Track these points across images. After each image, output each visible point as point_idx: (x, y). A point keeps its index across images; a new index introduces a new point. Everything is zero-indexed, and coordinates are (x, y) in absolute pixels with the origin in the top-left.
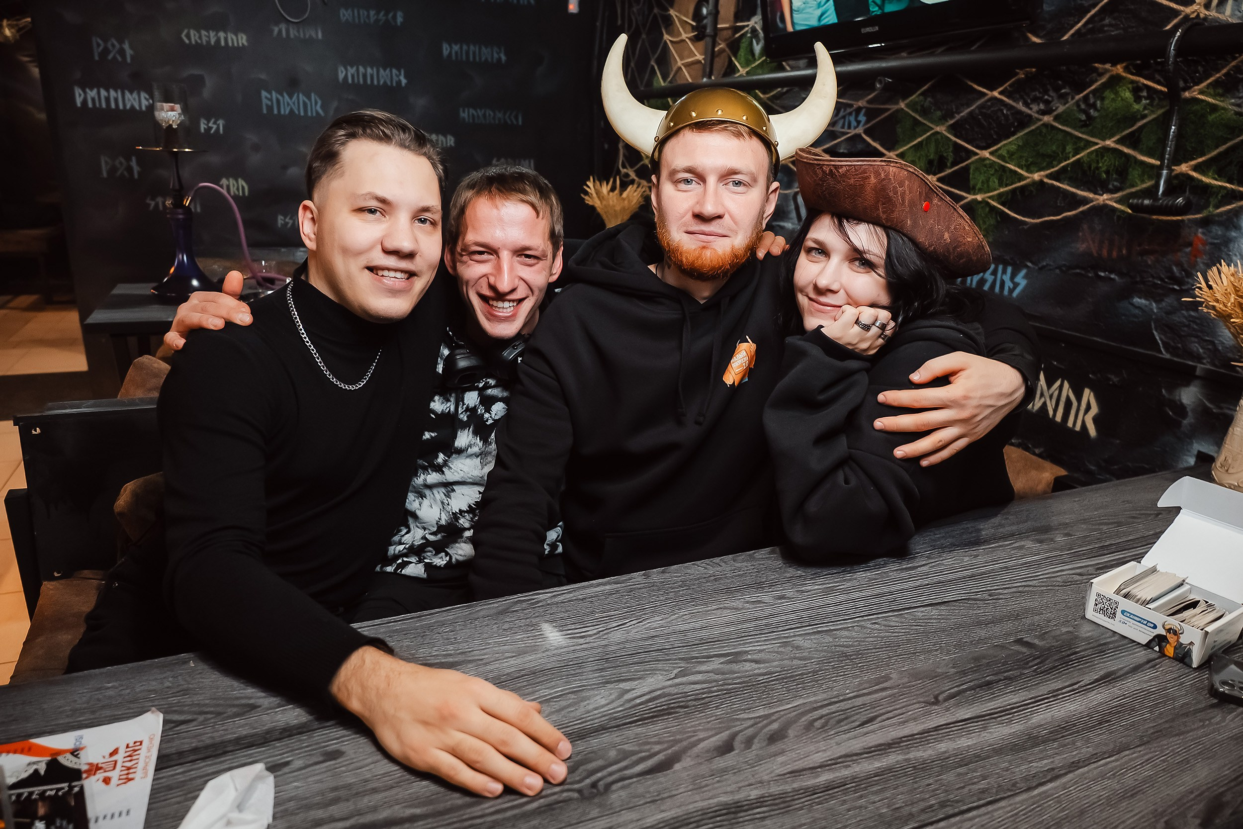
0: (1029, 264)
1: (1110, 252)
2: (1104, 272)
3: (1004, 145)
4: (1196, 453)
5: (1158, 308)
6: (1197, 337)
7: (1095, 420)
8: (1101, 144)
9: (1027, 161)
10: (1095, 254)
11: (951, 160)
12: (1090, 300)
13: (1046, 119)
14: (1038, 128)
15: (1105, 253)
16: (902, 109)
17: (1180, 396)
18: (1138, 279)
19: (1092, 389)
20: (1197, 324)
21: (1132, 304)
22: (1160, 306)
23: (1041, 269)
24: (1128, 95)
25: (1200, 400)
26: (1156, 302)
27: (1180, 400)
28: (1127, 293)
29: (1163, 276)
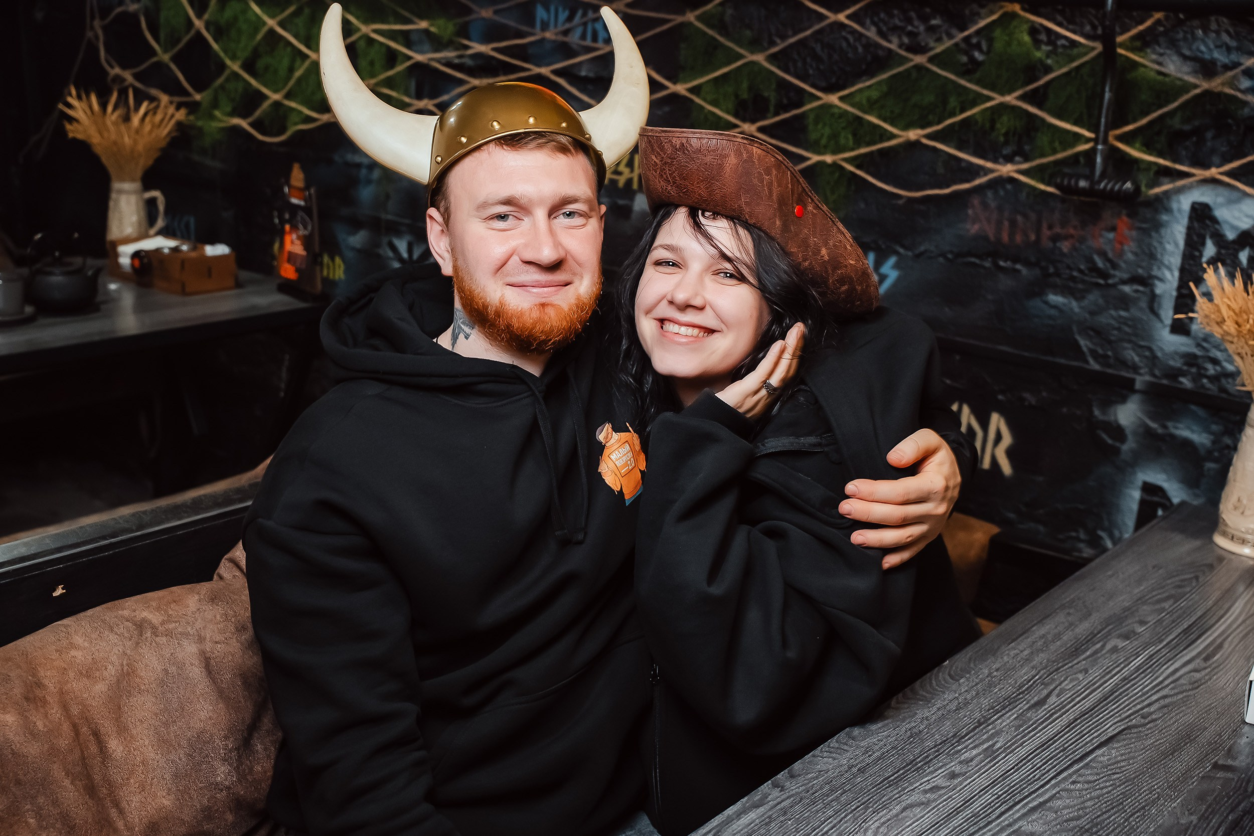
0: (901, 251)
1: (1012, 235)
2: (1005, 261)
3: (860, 91)
4: (1140, 484)
5: (1081, 308)
6: (1130, 341)
7: (1010, 453)
8: (999, 99)
9: (892, 112)
10: (992, 237)
11: (773, 101)
12: (990, 297)
13: (919, 59)
14: (907, 70)
15: (1005, 237)
16: (690, 24)
17: (1115, 415)
18: (1051, 270)
19: (1003, 413)
20: (1129, 326)
21: (1046, 303)
22: (1083, 304)
23: (918, 256)
24: (1027, 38)
25: (1140, 418)
26: (1076, 299)
27: (1116, 421)
28: (1037, 289)
29: (1082, 267)
